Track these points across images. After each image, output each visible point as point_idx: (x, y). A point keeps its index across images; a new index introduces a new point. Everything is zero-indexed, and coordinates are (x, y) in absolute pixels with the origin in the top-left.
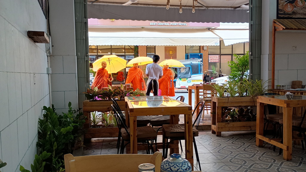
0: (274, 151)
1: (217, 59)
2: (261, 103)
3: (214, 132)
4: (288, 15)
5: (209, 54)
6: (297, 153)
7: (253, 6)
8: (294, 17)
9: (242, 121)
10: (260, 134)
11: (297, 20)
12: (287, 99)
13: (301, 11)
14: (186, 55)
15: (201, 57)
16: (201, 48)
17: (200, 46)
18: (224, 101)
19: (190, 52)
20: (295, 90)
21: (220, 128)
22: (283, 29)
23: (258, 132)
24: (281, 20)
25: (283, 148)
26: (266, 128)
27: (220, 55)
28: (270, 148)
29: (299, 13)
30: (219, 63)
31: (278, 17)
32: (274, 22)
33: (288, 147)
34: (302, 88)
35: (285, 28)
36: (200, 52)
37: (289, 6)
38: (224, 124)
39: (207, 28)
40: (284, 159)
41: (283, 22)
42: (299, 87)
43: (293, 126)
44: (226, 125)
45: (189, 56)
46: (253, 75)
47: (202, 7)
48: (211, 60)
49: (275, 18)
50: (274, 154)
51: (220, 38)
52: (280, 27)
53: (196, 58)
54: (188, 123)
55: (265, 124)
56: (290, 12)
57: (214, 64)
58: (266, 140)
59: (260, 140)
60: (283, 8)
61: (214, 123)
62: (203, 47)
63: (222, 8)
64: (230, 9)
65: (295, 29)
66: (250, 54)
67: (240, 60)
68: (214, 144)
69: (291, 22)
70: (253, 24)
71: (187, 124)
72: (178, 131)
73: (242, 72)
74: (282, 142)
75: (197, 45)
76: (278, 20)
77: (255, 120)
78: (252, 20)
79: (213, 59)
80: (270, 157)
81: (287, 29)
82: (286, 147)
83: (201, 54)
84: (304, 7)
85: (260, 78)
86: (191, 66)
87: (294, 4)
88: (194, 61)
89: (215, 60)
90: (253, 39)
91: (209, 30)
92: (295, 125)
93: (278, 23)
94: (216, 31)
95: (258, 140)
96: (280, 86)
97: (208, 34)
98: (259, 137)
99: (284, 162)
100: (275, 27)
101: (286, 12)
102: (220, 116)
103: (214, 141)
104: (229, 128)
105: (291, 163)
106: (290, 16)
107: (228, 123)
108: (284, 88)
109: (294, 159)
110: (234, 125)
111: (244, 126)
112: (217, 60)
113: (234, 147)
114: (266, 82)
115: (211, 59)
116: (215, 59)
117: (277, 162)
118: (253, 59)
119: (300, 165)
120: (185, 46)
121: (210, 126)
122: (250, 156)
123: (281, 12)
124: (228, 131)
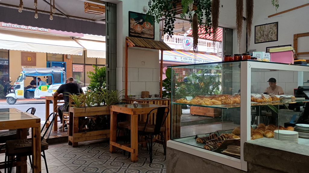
0: (124, 155)
1: (81, 68)
2: (114, 112)
3: (70, 144)
4: (138, 34)
5: (73, 64)
6: (143, 154)
7: (109, 22)
8: (142, 36)
9: (99, 130)
10: (113, 141)
11: (145, 39)
12: (133, 108)
13: (148, 32)
14: (47, 63)
15: (64, 66)
16: (64, 57)
17: (63, 55)
18: (81, 111)
19: (52, 60)
20: (143, 99)
21: (77, 139)
22: (133, 46)
23: (111, 139)
24: (133, 38)
25: (131, 152)
26: (117, 135)
27: (85, 64)
28: (121, 153)
29: (147, 34)
30: (83, 73)
31: (130, 35)
32: (127, 39)
33: (134, 150)
34: (149, 97)
35: (134, 45)
36: (63, 61)
37: (138, 27)
38: (81, 134)
39: (71, 37)
40: (132, 162)
41: (133, 39)
42: (147, 97)
43: (138, 131)
44: (83, 135)
45: (51, 64)
46: (110, 86)
47: (62, 15)
48: (75, 70)
49: (128, 36)
50: (124, 158)
51: (84, 48)
52: (132, 44)
53: (59, 66)
54: (35, 136)
55: (117, 131)
56: (140, 32)
57: (79, 73)
58: (117, 145)
59: (113, 146)
60: (134, 28)
61: (71, 134)
62: (67, 55)
63: (83, 20)
64: (91, 21)
65: (143, 47)
66: (107, 66)
67: (99, 71)
68: (69, 155)
69: (140, 41)
70: (109, 39)
71: (34, 138)
72: (24, 146)
73: (101, 82)
74: (130, 147)
75: (60, 53)
76: (129, 37)
77: (109, 128)
78: (108, 35)
79: (77, 68)
80: (120, 161)
81: (136, 46)
82: (133, 150)
83: (64, 62)
84: (150, 29)
85: (115, 89)
86: (53, 74)
87: (142, 25)
88: (55, 70)
89: (79, 70)
90: (109, 53)
91: (73, 39)
92: (140, 130)
93: (129, 40)
94: (80, 41)
95: (111, 146)
96: (132, 96)
97: (72, 43)
98: (112, 143)
99: (131, 164)
100: (127, 43)
101: (137, 32)
102: (77, 127)
103: (69, 152)
104: (86, 138)
105: (137, 164)
106: (140, 35)
107: (85, 133)
108: (135, 98)
109: (140, 160)
110: (90, 134)
111: (100, 135)
112: (81, 70)
113: (89, 156)
114: (120, 92)
115: (75, 68)
116: (79, 68)
117: (126, 165)
118: (109, 71)
119: (143, 165)
120: (47, 53)
121: (67, 137)
122: (103, 162)
123: (132, 31)
124: (85, 141)
